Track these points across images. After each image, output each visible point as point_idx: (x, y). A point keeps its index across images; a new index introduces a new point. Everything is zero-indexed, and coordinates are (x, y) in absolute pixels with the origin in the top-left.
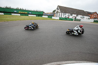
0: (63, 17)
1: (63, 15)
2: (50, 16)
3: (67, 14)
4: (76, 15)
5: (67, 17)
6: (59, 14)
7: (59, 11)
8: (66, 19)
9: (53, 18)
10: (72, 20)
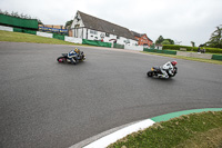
0: (90, 38)
1: (89, 35)
2: (60, 33)
3: (99, 33)
4: (115, 37)
5: (99, 38)
6: (80, 30)
7: (81, 23)
8: (97, 43)
9: (67, 38)
10: (108, 45)
